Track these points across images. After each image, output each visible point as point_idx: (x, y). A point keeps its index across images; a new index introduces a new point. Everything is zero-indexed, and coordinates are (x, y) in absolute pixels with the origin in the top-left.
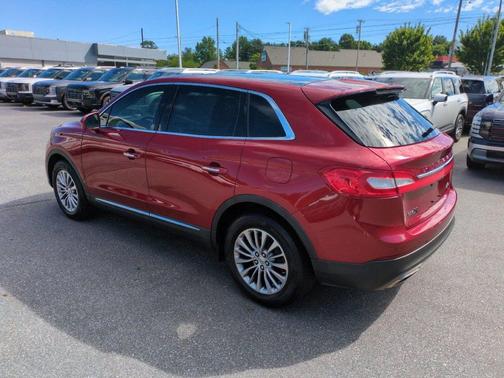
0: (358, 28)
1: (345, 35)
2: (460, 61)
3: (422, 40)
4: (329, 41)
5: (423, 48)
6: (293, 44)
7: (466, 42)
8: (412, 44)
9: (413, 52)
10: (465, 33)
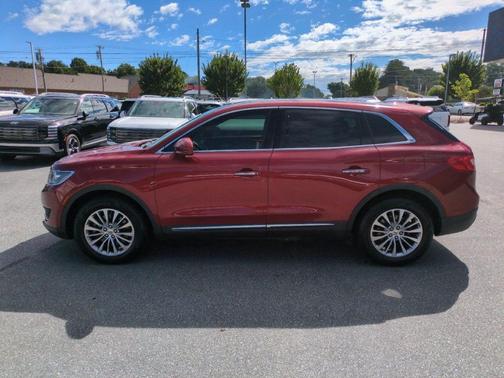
0: (98, 54)
1: (76, 59)
2: (208, 89)
3: (173, 70)
4: (59, 63)
5: (174, 77)
6: (12, 64)
7: (208, 73)
8: (164, 73)
9: (167, 80)
10: (206, 65)
